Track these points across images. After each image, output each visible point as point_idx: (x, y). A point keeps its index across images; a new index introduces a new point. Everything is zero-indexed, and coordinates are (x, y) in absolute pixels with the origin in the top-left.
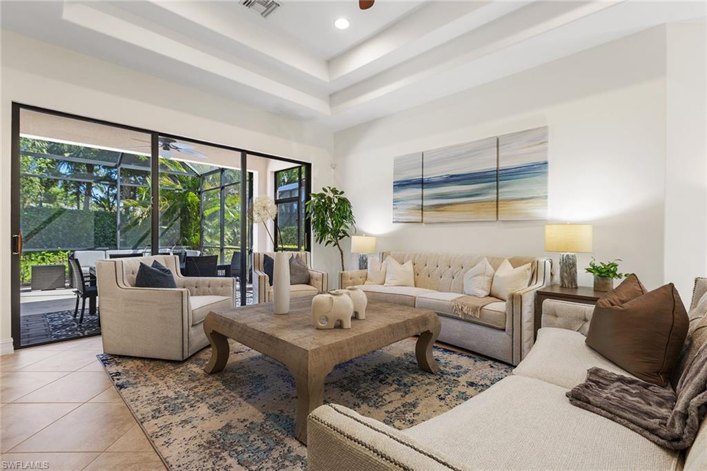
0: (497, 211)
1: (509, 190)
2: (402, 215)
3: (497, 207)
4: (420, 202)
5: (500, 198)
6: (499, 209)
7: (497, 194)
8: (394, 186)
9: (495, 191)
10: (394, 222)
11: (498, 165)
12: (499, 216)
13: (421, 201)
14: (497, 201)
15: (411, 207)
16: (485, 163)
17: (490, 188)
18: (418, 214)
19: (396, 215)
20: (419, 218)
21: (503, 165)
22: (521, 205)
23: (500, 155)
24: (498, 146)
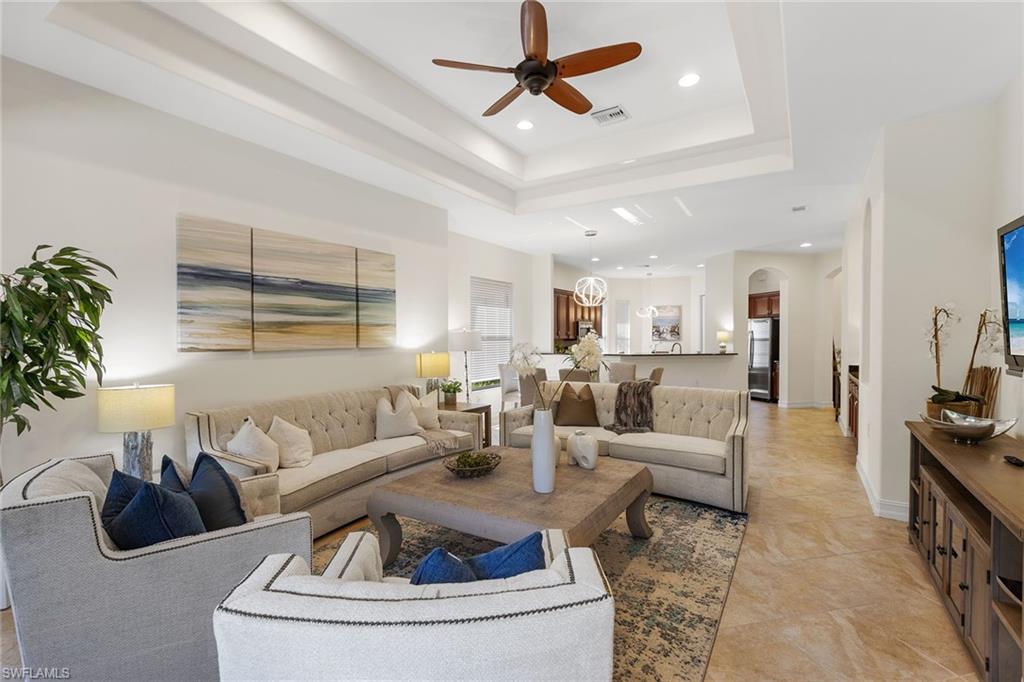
0: (358, 336)
1: (369, 314)
2: (209, 336)
3: (358, 332)
4: (247, 315)
5: (361, 322)
6: (360, 334)
7: (357, 316)
8: (179, 273)
9: (355, 313)
10: (183, 350)
11: (357, 282)
12: (361, 342)
13: (250, 312)
14: (358, 325)
15: (231, 321)
16: (343, 277)
17: (350, 307)
18: (245, 336)
19: (191, 335)
20: (247, 343)
21: (362, 284)
22: (378, 331)
23: (359, 271)
24: (357, 260)
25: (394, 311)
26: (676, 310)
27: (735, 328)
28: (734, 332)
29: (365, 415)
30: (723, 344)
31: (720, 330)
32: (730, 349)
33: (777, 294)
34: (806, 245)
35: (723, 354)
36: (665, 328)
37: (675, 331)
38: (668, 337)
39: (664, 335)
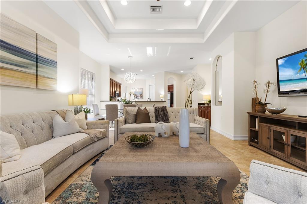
0: (37, 82)
1: (43, 70)
3: (37, 80)
5: (39, 74)
6: (39, 81)
7: (37, 71)
9: (35, 68)
11: (37, 52)
12: (38, 85)
14: (37, 75)
16: (28, 46)
17: (33, 65)
21: (40, 53)
22: (48, 81)
23: (38, 46)
24: (37, 40)
25: (56, 72)
26: (142, 90)
27: (165, 94)
28: (165, 95)
29: (45, 125)
30: (162, 99)
31: (161, 94)
32: (163, 100)
33: (173, 85)
34: (182, 72)
35: (162, 101)
36: (138, 95)
37: (141, 96)
38: (139, 98)
39: (138, 97)
